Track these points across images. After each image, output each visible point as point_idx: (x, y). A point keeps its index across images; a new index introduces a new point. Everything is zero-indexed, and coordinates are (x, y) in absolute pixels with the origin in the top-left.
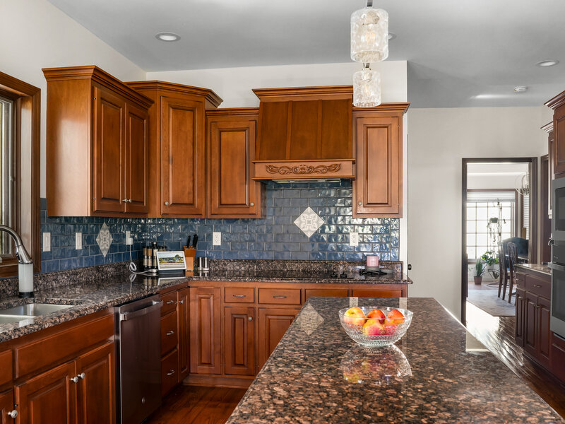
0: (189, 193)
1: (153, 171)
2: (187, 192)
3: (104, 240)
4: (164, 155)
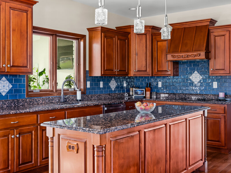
0: (144, 67)
1: (130, 59)
2: (143, 66)
3: (113, 85)
4: (134, 53)
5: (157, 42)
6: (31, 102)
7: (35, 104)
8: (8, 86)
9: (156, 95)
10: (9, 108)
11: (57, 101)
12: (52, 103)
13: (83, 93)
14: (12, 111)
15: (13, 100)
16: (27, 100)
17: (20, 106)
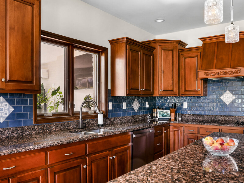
0: (171, 86)
1: (155, 77)
2: (170, 86)
3: (136, 105)
4: (160, 70)
5: (185, 58)
6: (40, 129)
7: (46, 132)
8: (8, 110)
9: (181, 117)
11: (75, 126)
12: (68, 129)
13: (105, 117)
15: (16, 129)
16: (36, 128)
17: (26, 135)
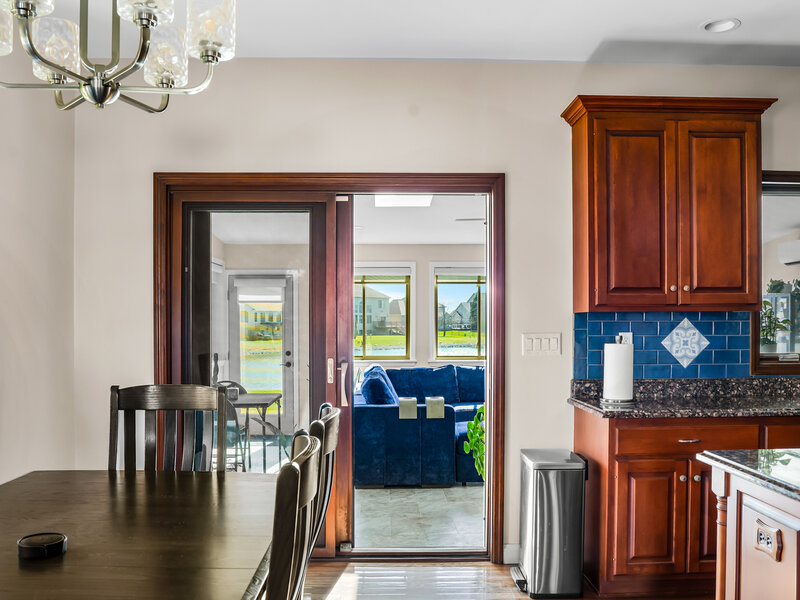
6: (766, 388)
7: (781, 395)
8: (698, 343)
10: (700, 400)
14: (681, 411)
15: (712, 382)
16: (755, 383)
17: (732, 396)
